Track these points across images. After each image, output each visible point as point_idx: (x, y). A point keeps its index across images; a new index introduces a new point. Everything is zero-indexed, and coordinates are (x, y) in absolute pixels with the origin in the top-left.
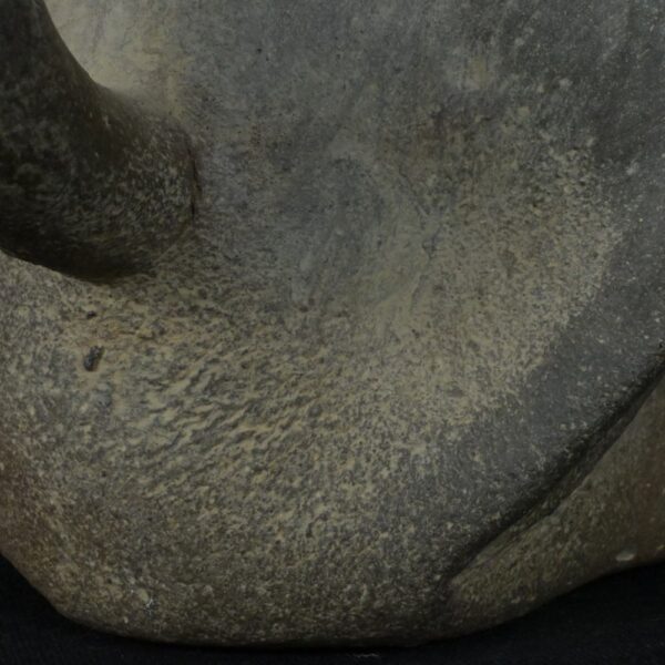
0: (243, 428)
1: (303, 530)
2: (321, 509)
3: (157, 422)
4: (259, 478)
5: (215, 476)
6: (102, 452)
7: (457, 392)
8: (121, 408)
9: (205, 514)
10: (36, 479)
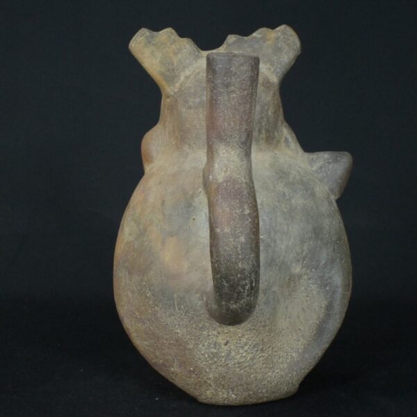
0: (260, 355)
1: (274, 376)
2: (276, 371)
3: (242, 356)
4: (264, 366)
5: (255, 367)
6: (227, 364)
7: (299, 340)
8: (233, 354)
9: (252, 376)
10: (206, 372)
